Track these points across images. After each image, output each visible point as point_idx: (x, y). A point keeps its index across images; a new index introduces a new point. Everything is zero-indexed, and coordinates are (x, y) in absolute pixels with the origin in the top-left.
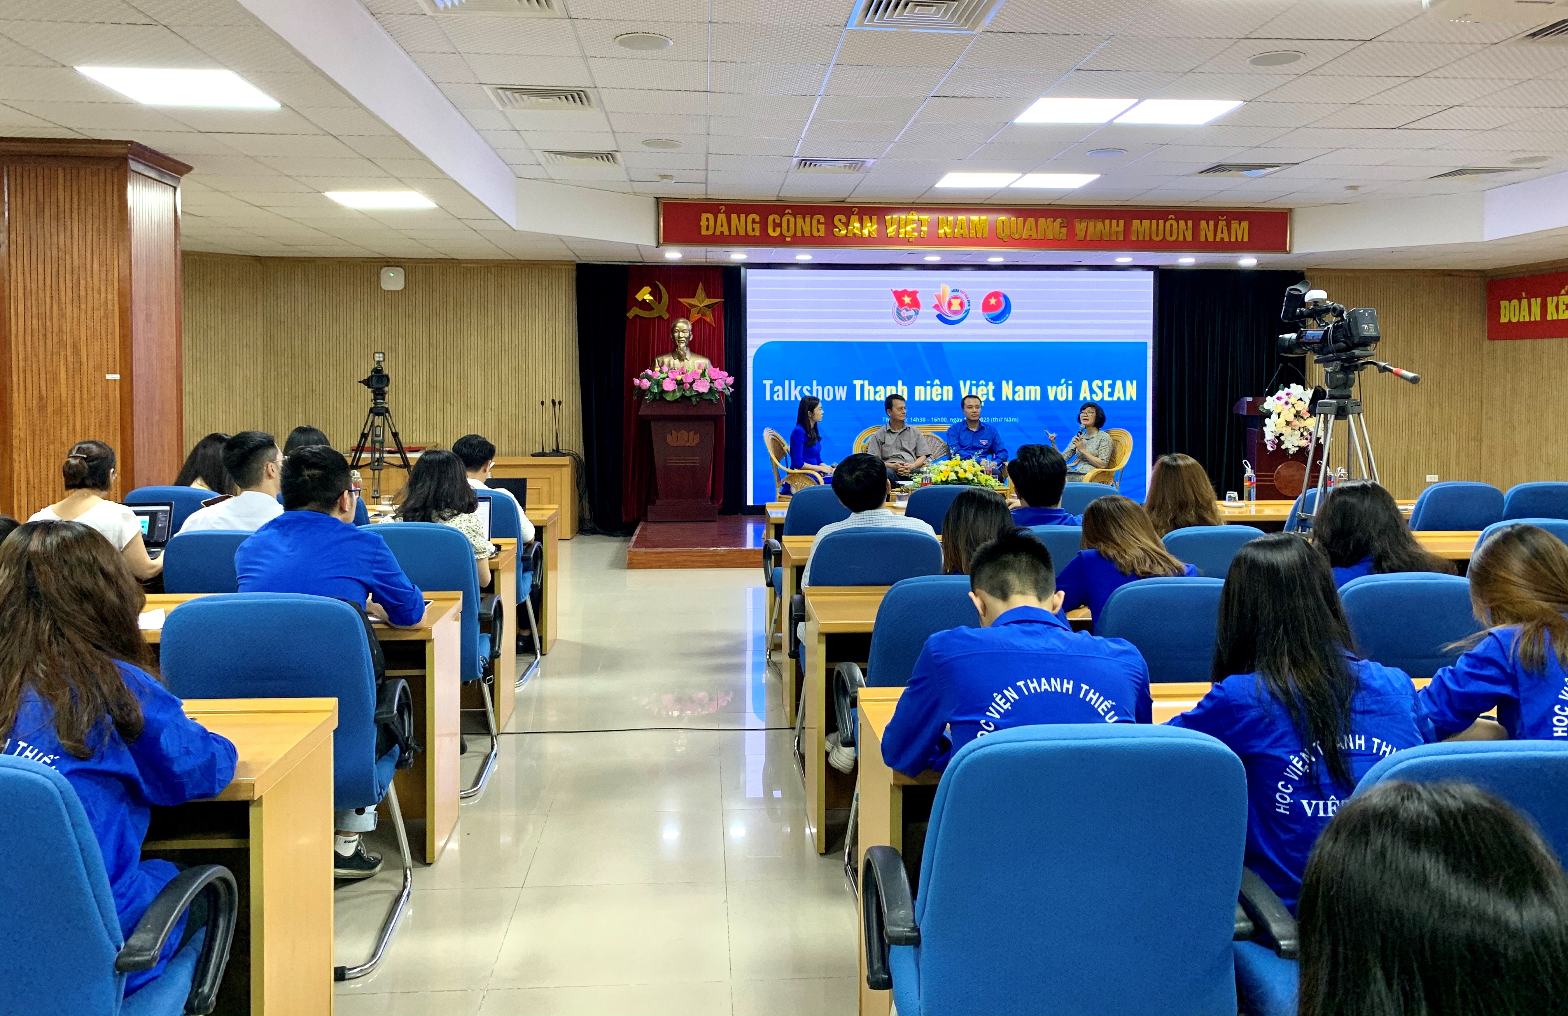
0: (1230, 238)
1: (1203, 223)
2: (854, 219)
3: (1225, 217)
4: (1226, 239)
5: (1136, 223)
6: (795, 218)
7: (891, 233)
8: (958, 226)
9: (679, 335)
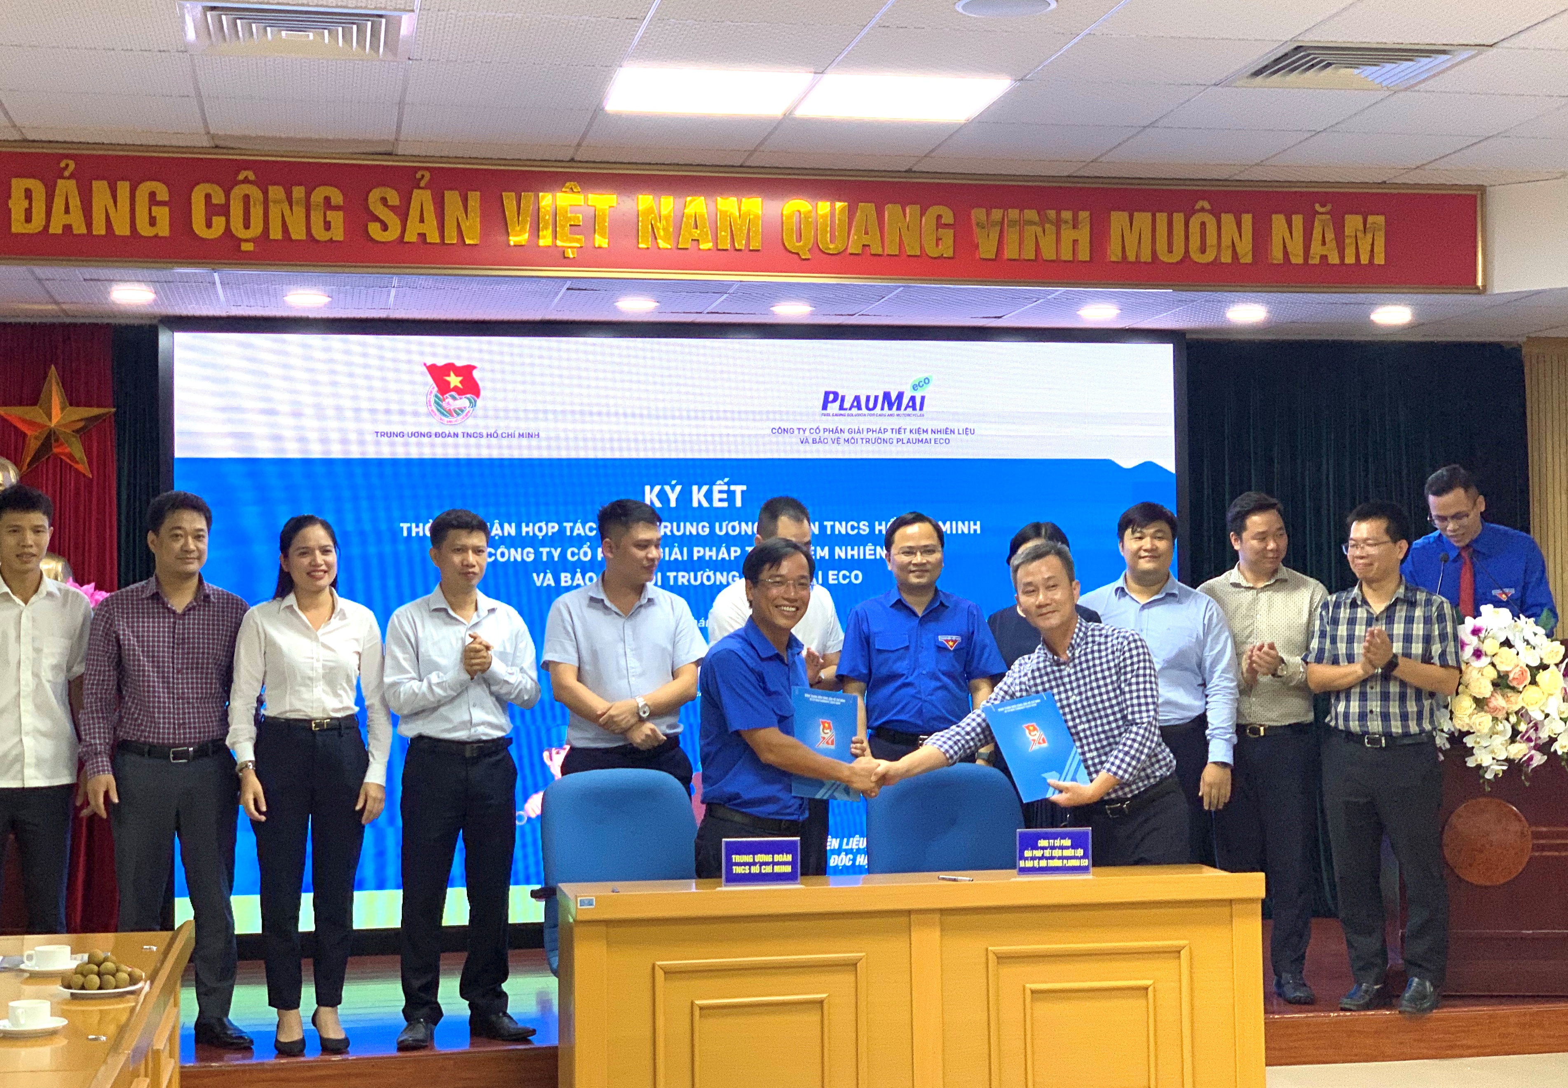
0: (1342, 257)
1: (1278, 221)
2: (422, 198)
3: (1329, 207)
4: (1334, 259)
5: (1118, 217)
6: (265, 194)
7: (517, 235)
8: (688, 221)
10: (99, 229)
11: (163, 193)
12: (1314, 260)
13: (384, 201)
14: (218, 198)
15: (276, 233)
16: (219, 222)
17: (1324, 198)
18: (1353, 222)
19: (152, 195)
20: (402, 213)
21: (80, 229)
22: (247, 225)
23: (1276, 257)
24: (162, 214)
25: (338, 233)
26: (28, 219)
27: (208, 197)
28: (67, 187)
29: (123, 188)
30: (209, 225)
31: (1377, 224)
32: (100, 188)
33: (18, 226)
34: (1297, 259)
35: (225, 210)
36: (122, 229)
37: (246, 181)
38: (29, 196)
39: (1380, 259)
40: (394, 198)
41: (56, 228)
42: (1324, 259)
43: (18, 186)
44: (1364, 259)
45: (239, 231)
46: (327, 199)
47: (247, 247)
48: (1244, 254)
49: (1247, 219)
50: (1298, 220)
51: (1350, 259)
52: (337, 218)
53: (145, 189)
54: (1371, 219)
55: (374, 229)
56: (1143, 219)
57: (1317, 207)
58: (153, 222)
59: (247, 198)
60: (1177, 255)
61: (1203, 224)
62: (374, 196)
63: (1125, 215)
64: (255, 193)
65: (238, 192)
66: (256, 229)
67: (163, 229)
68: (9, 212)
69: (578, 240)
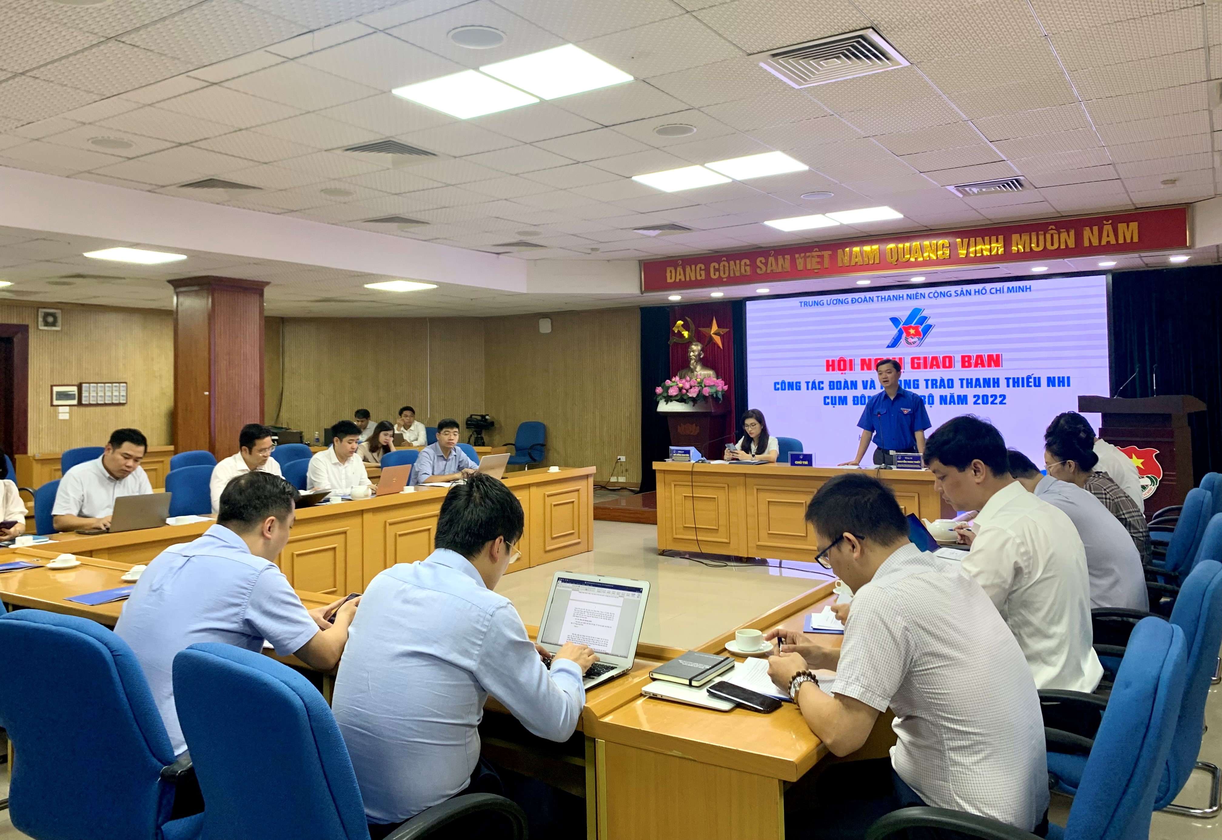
0: (1117, 240)
1: (1087, 230)
2: (771, 259)
3: (1110, 222)
4: (1113, 242)
5: (1015, 237)
6: (729, 264)
7: (800, 267)
8: (854, 256)
9: (692, 354)
10: (688, 279)
11: (703, 267)
12: (1104, 243)
13: (761, 261)
14: (717, 267)
15: (732, 275)
16: (717, 273)
17: (1107, 219)
18: (1122, 227)
19: (700, 268)
20: (766, 264)
21: (683, 279)
22: (724, 273)
23: (1086, 244)
24: (703, 273)
25: (748, 273)
26: (671, 279)
27: (714, 266)
28: (679, 269)
29: (693, 267)
30: (715, 275)
31: (1134, 225)
32: (688, 267)
33: (669, 280)
34: (1095, 243)
35: (718, 270)
36: (693, 278)
37: (724, 260)
38: (671, 272)
39: (1136, 239)
40: (764, 260)
41: (677, 280)
42: (1108, 242)
43: (668, 269)
44: (1128, 241)
45: (722, 275)
46: (745, 262)
47: (725, 280)
48: (1071, 244)
49: (1072, 231)
50: (1095, 229)
51: (1121, 241)
52: (748, 268)
53: (699, 266)
54: (1131, 224)
55: (759, 271)
56: (1025, 237)
57: (1105, 222)
58: (701, 276)
59: (724, 266)
60: (1041, 248)
61: (1052, 235)
62: (758, 260)
63: (1018, 235)
64: (726, 264)
65: (722, 264)
66: (727, 275)
67: (703, 277)
68: (666, 277)
69: (819, 267)
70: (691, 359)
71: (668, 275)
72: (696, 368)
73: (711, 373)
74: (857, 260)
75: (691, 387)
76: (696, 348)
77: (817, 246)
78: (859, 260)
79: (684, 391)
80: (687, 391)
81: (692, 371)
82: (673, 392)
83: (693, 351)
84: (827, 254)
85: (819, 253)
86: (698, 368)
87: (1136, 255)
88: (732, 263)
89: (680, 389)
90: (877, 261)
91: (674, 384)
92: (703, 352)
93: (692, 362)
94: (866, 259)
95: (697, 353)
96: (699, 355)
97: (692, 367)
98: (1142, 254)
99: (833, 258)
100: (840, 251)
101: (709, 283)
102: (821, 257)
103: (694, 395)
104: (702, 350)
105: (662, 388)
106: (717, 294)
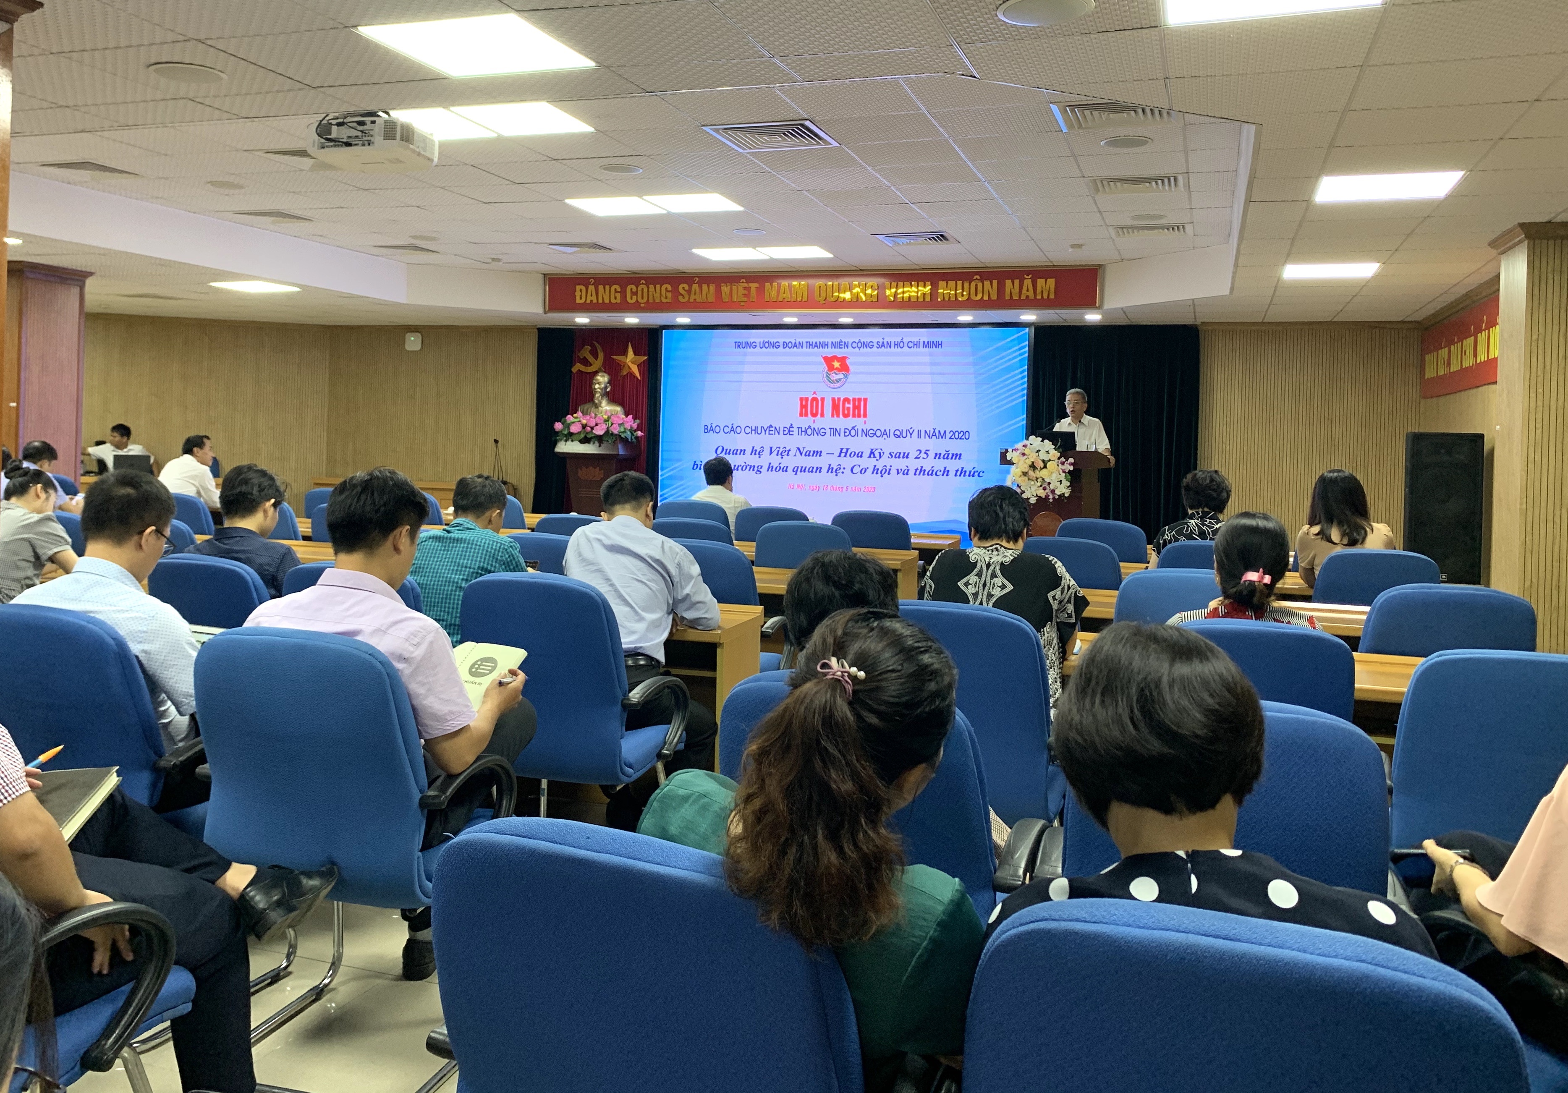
0: (1035, 295)
2: (695, 287)
3: (1030, 276)
4: (1032, 296)
5: (942, 284)
6: (648, 288)
7: (726, 298)
8: (782, 291)
9: (597, 386)
10: (600, 301)
11: (619, 289)
12: (1023, 297)
13: (683, 288)
14: (634, 290)
15: (651, 301)
16: (635, 297)
17: (1029, 272)
18: (1040, 282)
19: (615, 289)
20: (689, 292)
21: (595, 301)
22: (642, 298)
23: (1007, 297)
24: (618, 295)
25: (669, 300)
26: (581, 298)
27: (631, 289)
28: (591, 288)
29: (607, 287)
30: (632, 299)
31: (1051, 282)
32: (601, 287)
33: (578, 301)
34: (1016, 297)
35: (636, 293)
36: (607, 301)
37: (643, 284)
38: (581, 290)
39: (1052, 296)
40: (687, 287)
41: (588, 301)
42: (1027, 297)
43: (578, 287)
44: (1045, 297)
45: (640, 300)
46: (666, 288)
47: (642, 305)
48: (994, 297)
49: (995, 282)
50: (1017, 282)
51: (1039, 297)
52: (669, 295)
53: (615, 287)
54: (1049, 281)
55: (681, 299)
56: (952, 283)
57: (1025, 276)
58: (615, 298)
59: (643, 289)
60: (965, 298)
61: (976, 285)
62: (681, 286)
63: (944, 283)
64: (645, 287)
65: (640, 289)
66: (645, 300)
67: (618, 300)
68: (575, 296)
69: (745, 299)
70: (596, 392)
71: (578, 294)
72: (601, 403)
73: (618, 409)
74: (785, 295)
75: (597, 425)
76: (602, 379)
77: (743, 277)
78: (787, 296)
79: (589, 429)
80: (592, 428)
81: (597, 406)
82: (574, 429)
83: (599, 383)
84: (754, 286)
85: (746, 285)
86: (604, 403)
87: (1053, 311)
88: (651, 286)
89: (584, 427)
90: (805, 299)
91: (576, 421)
92: (610, 385)
93: (597, 395)
94: (794, 295)
95: (603, 386)
96: (606, 388)
97: (596, 401)
98: (1057, 311)
99: (761, 290)
100: (767, 285)
101: (624, 307)
102: (748, 289)
103: (601, 433)
104: (610, 382)
105: (563, 424)
106: (632, 320)
